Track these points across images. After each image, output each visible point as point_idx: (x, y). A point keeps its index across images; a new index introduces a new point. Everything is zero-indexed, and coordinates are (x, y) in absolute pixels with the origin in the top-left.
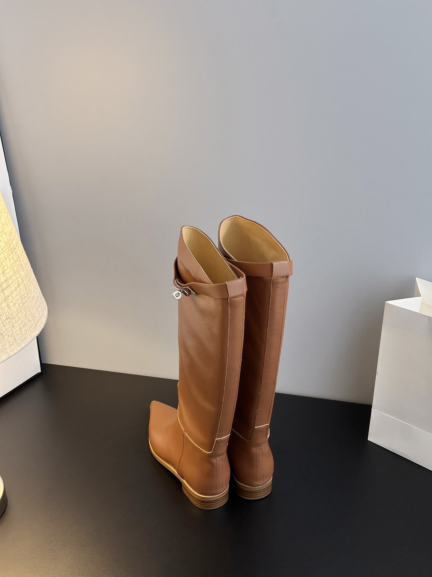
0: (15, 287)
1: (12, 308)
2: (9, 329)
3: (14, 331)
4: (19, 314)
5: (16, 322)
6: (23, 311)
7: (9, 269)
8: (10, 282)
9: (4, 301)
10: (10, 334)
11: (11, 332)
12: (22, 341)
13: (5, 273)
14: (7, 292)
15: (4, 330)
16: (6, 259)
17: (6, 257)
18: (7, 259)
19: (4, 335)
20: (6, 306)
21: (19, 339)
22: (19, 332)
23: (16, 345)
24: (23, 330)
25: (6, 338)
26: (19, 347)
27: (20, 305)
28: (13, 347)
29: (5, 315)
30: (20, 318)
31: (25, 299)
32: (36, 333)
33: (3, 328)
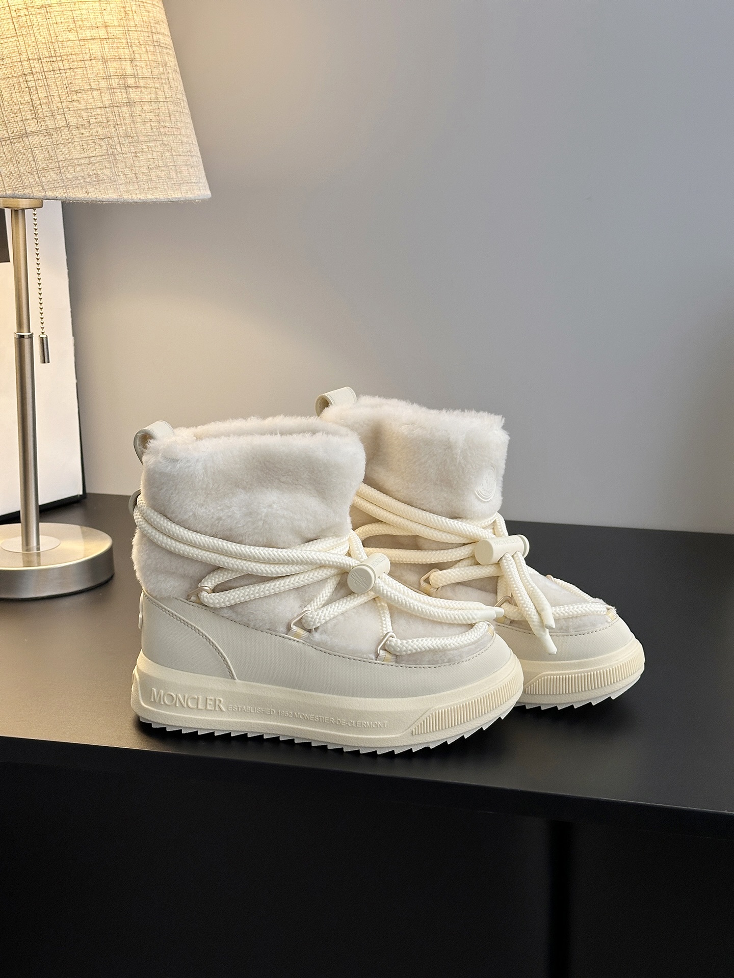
0: (149, 96)
1: (138, 125)
2: (129, 155)
3: (137, 164)
4: (151, 144)
5: (142, 152)
6: (158, 143)
7: (143, 64)
8: (142, 83)
9: (125, 104)
10: (128, 164)
11: (132, 162)
12: (149, 188)
13: (135, 63)
14: (134, 95)
15: (119, 150)
16: (141, 45)
17: (141, 41)
18: (143, 46)
19: (118, 158)
20: (128, 115)
21: (145, 183)
22: (144, 170)
23: (136, 187)
24: (154, 173)
25: (121, 165)
26: (142, 195)
27: (154, 130)
28: (131, 188)
29: (124, 128)
30: (150, 149)
31: (166, 129)
32: (176, 195)
33: (118, 146)
